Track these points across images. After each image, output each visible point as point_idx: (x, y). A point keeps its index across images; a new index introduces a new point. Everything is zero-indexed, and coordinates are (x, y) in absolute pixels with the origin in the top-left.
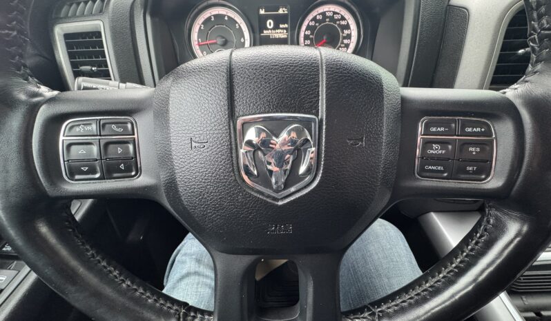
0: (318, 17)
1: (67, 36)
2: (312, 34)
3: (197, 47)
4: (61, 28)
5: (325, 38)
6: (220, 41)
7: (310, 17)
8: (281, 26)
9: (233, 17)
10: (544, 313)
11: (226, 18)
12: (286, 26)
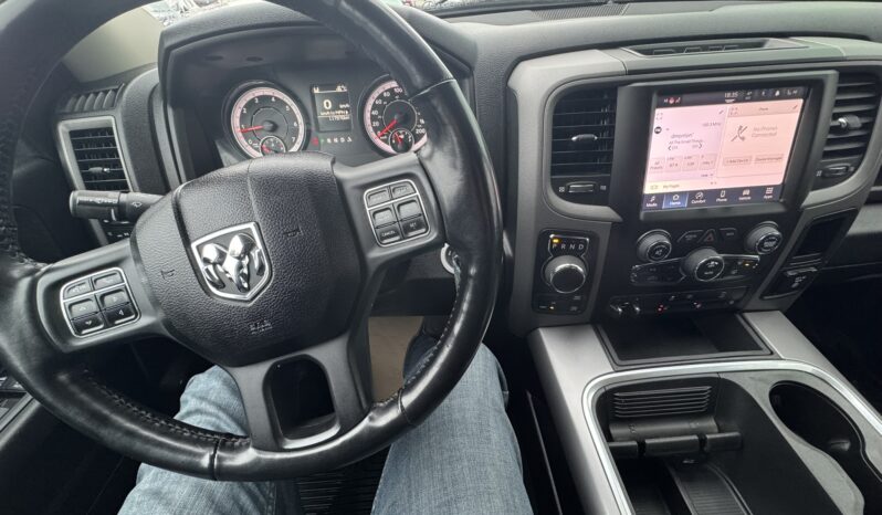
0: (385, 94)
1: (74, 134)
2: (381, 114)
3: (240, 134)
4: (66, 126)
5: (396, 117)
6: (268, 126)
7: (376, 94)
8: (341, 106)
9: (281, 97)
10: (648, 441)
11: (273, 100)
12: (347, 106)
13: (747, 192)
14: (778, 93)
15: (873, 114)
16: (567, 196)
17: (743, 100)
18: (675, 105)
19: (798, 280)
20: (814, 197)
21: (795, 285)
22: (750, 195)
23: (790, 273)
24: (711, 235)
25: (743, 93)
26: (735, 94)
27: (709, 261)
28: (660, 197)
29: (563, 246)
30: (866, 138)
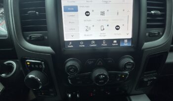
13: (115, 42)
15: (164, 5)
16: (31, 41)
19: (149, 83)
20: (147, 45)
21: (148, 85)
22: (117, 43)
23: (145, 80)
24: (100, 62)
27: (100, 75)
28: (74, 43)
29: (33, 66)
30: (164, 21)
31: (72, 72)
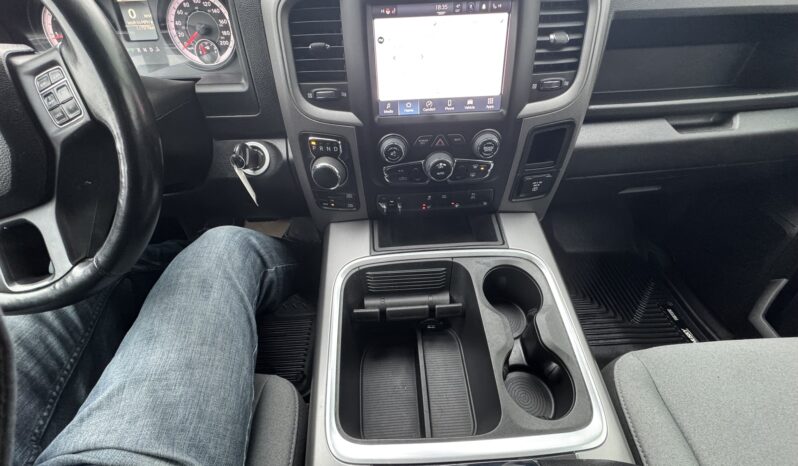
0: (185, 5)
2: (184, 24)
7: (176, 5)
8: (146, 16)
10: (388, 309)
13: (471, 102)
14: (484, 7)
16: (316, 102)
17: (454, 13)
18: (391, 16)
19: (536, 184)
20: (531, 108)
21: (535, 189)
22: (473, 105)
23: (528, 178)
24: (440, 140)
25: (451, 5)
26: (445, 6)
27: (439, 162)
28: (394, 104)
29: (321, 148)
30: (577, 55)
31: (392, 157)
